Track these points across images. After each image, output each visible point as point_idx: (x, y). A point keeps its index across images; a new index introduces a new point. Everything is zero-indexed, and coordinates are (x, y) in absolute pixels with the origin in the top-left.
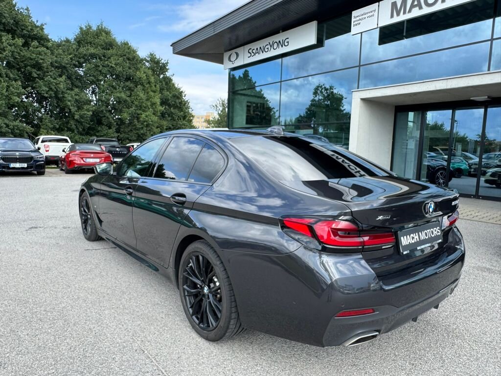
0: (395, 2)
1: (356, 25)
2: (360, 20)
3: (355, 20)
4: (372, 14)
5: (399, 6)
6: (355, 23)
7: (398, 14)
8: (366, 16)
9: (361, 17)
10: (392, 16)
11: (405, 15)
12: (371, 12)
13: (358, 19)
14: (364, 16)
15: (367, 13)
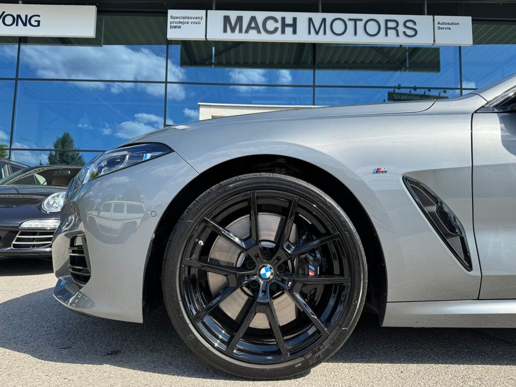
0: (229, 16)
1: (175, 27)
2: (181, 23)
3: (173, 20)
4: (198, 20)
5: (233, 23)
6: (173, 25)
7: (233, 30)
8: (189, 21)
10: (225, 31)
11: (240, 35)
12: (197, 18)
13: (176, 20)
14: (186, 20)
15: (191, 18)
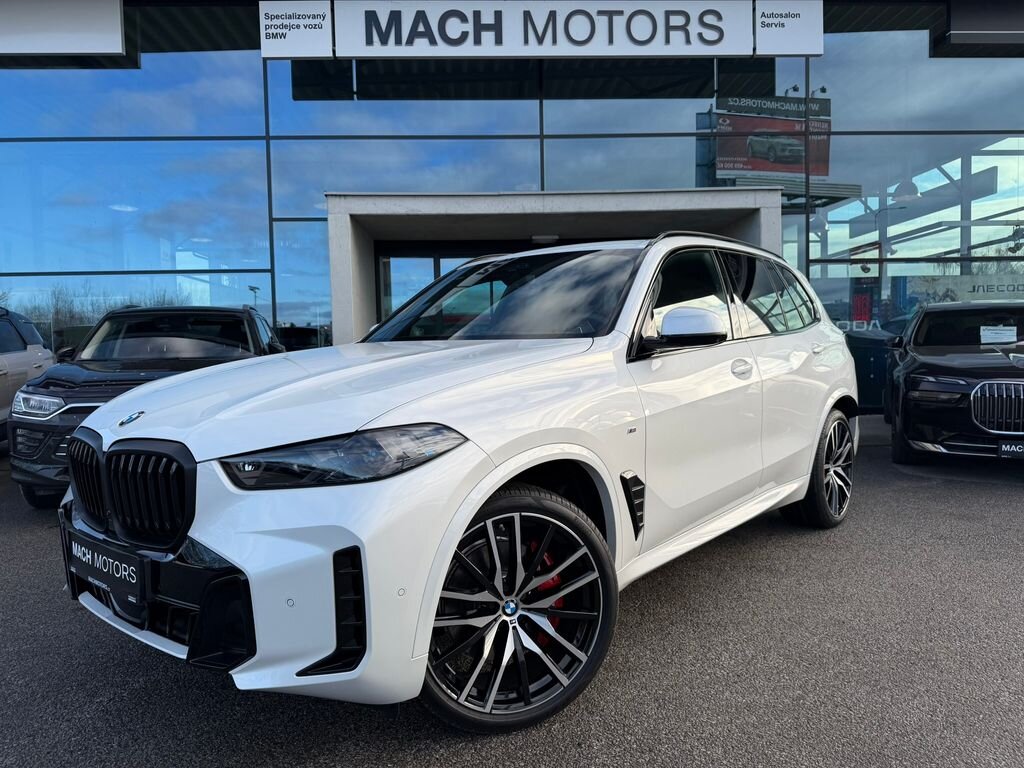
0: (374, 12)
1: (275, 36)
3: (269, 22)
4: (317, 21)
6: (270, 31)
7: (384, 41)
8: (301, 22)
9: (286, 22)
10: (369, 42)
12: (314, 17)
13: (276, 22)
14: (294, 22)
15: (304, 17)
